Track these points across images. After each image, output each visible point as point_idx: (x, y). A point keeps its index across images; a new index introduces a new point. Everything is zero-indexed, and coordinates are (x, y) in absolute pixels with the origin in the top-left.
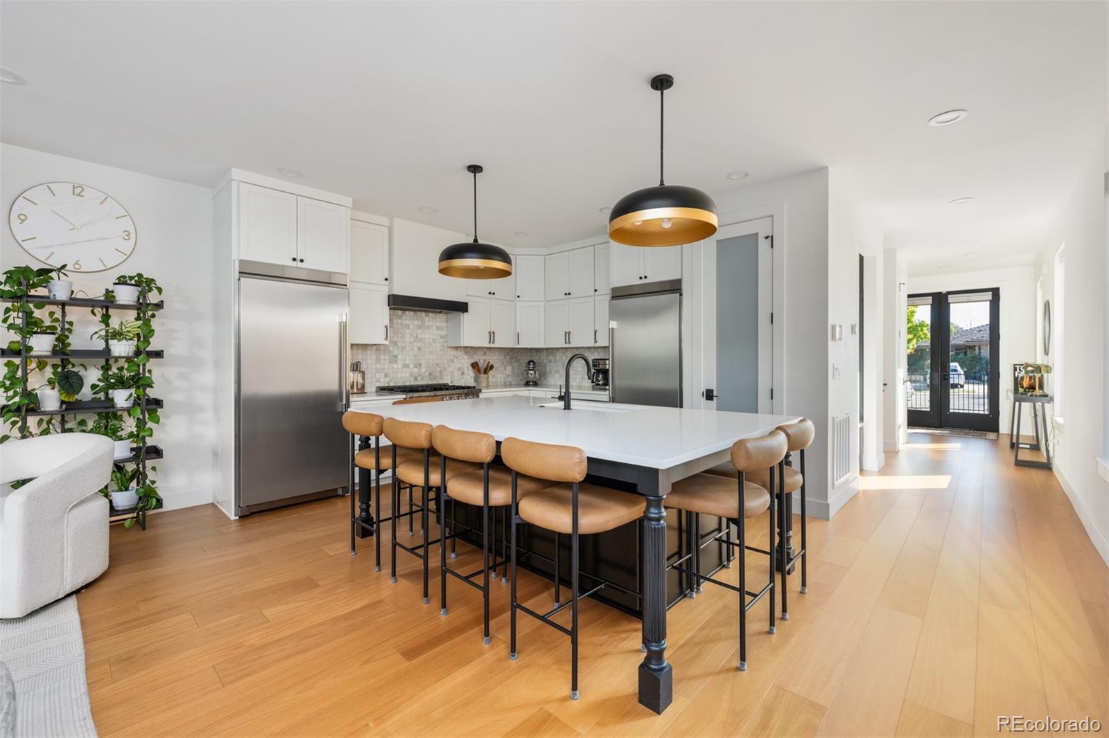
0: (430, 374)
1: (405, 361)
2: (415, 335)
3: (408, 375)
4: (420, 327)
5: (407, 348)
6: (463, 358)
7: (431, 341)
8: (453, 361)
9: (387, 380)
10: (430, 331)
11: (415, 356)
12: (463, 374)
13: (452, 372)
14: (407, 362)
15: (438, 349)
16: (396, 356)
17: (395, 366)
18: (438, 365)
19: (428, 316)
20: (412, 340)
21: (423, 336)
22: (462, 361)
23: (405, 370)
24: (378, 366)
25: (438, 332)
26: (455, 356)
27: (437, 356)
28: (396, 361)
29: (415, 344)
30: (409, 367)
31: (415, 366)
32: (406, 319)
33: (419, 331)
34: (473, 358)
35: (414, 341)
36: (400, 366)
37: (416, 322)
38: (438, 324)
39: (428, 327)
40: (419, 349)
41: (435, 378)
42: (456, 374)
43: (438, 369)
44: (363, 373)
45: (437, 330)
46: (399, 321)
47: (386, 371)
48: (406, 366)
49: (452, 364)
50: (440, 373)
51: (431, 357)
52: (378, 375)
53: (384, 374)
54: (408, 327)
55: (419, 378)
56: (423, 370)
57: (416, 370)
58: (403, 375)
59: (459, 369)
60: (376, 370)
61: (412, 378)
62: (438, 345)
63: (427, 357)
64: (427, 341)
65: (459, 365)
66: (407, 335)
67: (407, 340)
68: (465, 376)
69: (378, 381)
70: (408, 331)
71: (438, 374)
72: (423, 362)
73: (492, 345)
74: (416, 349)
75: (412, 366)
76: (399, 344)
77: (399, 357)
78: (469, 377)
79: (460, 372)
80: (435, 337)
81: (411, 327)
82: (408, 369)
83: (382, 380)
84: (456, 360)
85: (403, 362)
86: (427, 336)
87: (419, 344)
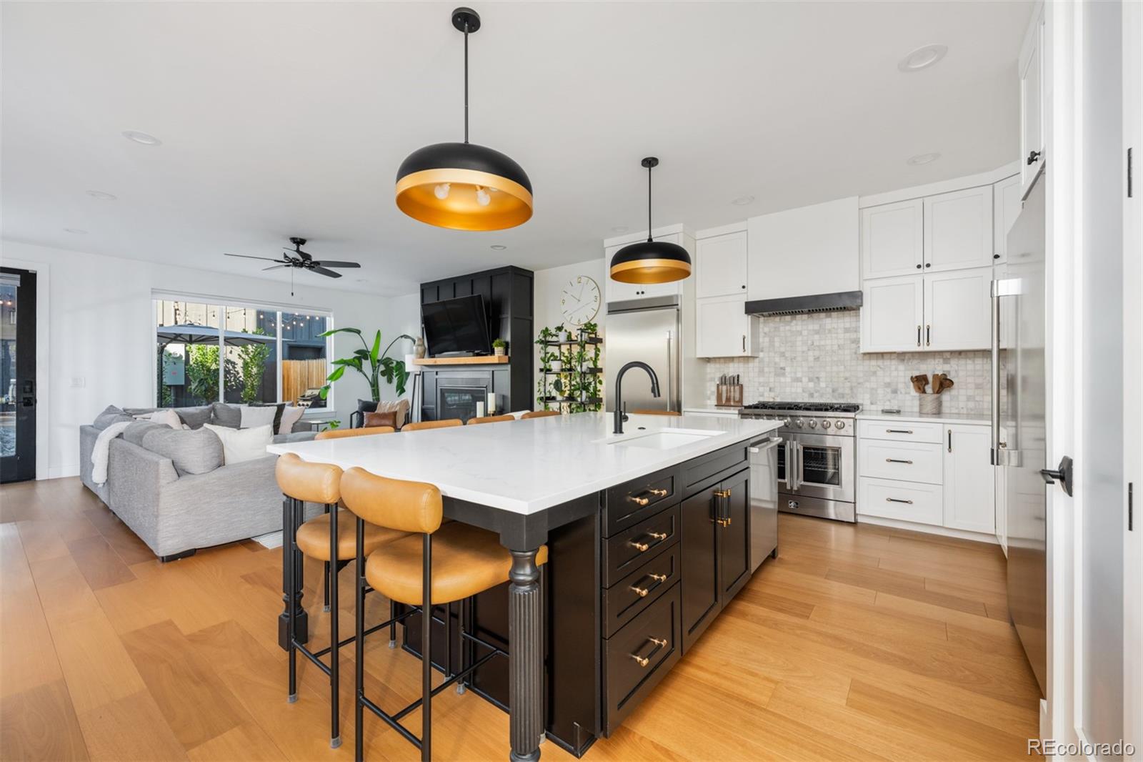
0: (833, 391)
1: (795, 373)
2: (810, 342)
3: (800, 390)
4: (817, 332)
5: (799, 359)
6: (896, 369)
7: (835, 348)
8: (875, 373)
9: (772, 394)
10: (833, 335)
11: (809, 368)
12: (895, 392)
13: (872, 389)
14: (799, 375)
15: (848, 358)
16: (783, 369)
17: (782, 379)
18: (846, 379)
19: (830, 316)
20: (805, 348)
21: (822, 343)
22: (895, 374)
23: (795, 384)
24: (762, 380)
25: (848, 335)
26: (879, 366)
27: (845, 367)
28: (784, 375)
29: (811, 353)
30: (801, 381)
31: (810, 380)
32: (796, 325)
33: (817, 337)
34: (918, 370)
35: (809, 350)
36: (788, 380)
37: (811, 327)
38: (848, 325)
39: (830, 331)
40: (817, 359)
41: (843, 396)
42: (880, 391)
43: (848, 384)
44: (741, 387)
45: (845, 333)
46: (788, 328)
47: (772, 385)
48: (798, 380)
49: (873, 379)
50: (851, 389)
51: (835, 369)
52: (761, 389)
53: (768, 389)
54: (800, 333)
55: (816, 395)
56: (823, 385)
57: (811, 385)
58: (793, 390)
59: (888, 385)
60: (760, 383)
61: (806, 395)
62: (847, 352)
63: (828, 369)
64: (828, 348)
65: (887, 380)
66: (799, 343)
67: (799, 349)
68: (900, 396)
69: (762, 395)
70: (799, 338)
71: (847, 391)
72: (822, 375)
73: (927, 349)
74: (811, 359)
75: (805, 380)
76: (788, 354)
77: (788, 369)
78: (908, 397)
79: (889, 390)
80: (841, 342)
81: (805, 333)
82: (799, 384)
83: (766, 394)
84: (880, 373)
85: (793, 375)
86: (828, 342)
87: (817, 353)
